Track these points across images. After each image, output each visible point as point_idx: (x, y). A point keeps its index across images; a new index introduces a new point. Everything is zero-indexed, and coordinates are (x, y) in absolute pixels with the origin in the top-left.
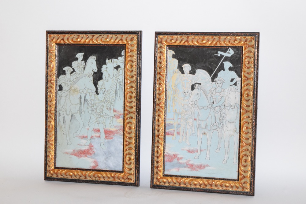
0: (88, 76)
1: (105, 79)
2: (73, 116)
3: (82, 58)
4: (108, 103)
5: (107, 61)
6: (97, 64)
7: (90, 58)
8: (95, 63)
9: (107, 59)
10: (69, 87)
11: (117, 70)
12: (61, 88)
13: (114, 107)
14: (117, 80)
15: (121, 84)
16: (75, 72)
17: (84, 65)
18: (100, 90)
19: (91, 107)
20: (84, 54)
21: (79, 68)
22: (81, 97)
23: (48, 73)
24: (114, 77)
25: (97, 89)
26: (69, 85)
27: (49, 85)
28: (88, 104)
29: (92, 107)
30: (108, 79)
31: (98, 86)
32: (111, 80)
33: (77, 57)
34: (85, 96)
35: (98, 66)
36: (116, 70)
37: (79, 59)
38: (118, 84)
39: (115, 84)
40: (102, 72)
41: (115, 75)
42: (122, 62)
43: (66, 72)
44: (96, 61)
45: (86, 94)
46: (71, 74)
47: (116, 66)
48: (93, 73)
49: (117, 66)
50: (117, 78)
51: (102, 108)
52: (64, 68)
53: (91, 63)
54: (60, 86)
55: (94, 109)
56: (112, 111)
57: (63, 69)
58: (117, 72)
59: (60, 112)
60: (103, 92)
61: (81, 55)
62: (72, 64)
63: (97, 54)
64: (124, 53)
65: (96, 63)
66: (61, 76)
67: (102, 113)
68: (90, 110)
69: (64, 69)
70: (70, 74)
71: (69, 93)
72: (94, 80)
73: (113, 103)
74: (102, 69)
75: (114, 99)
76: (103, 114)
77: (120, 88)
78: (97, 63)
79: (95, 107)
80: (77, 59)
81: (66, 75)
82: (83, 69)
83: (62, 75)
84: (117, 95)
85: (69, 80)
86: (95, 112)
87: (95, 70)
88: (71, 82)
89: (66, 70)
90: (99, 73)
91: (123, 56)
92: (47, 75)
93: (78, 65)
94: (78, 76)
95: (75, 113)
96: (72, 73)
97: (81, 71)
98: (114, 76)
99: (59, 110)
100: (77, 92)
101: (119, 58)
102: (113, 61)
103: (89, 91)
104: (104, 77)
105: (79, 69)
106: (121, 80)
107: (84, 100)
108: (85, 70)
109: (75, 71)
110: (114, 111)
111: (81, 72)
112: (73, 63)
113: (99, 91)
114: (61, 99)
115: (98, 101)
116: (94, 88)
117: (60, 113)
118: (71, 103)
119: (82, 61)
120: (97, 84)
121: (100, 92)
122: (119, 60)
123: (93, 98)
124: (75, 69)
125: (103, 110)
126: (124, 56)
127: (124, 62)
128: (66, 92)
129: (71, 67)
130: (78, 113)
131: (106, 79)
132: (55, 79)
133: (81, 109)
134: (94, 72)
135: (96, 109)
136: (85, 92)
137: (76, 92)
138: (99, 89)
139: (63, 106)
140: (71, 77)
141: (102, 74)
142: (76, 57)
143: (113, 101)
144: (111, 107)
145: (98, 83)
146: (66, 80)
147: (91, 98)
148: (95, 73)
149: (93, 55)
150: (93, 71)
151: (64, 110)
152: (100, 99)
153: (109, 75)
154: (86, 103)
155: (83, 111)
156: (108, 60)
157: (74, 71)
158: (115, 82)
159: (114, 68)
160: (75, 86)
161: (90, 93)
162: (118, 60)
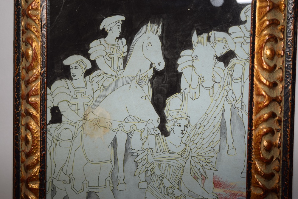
0: (138, 83)
1: (187, 91)
2: (93, 195)
3: (120, 30)
4: (196, 160)
5: (195, 37)
6: (165, 48)
7: (143, 29)
8: (157, 44)
9: (195, 33)
10: (81, 112)
11: (226, 64)
12: (57, 117)
13: (216, 173)
14: (226, 94)
15: (239, 105)
16: (98, 71)
17: (126, 50)
18: (172, 123)
19: (146, 172)
20: (123, 18)
21: (111, 59)
22: (115, 142)
23: (19, 73)
24: (216, 85)
25: (163, 120)
26: (80, 106)
27: (23, 108)
28: (137, 163)
29: (149, 173)
30: (197, 90)
31: (166, 111)
32: (205, 94)
33: (104, 29)
34: (128, 141)
35: (166, 53)
36: (221, 64)
37: (110, 33)
38: (228, 107)
39: (220, 106)
40: (179, 70)
41: (218, 79)
42: (242, 40)
43: (73, 71)
44: (161, 38)
45: (129, 134)
46: (88, 78)
47: (221, 51)
48: (151, 72)
49: (224, 52)
50: (227, 88)
51: (179, 176)
52: (65, 58)
53: (146, 44)
54: (56, 111)
55: (154, 178)
56: (209, 184)
57: (62, 63)
58: (226, 70)
59: (55, 183)
60: (182, 128)
61: (116, 22)
62: (89, 48)
63: (164, 19)
64: (249, 13)
65: (160, 44)
66: (59, 85)
67: (180, 189)
68: (143, 179)
69: (66, 62)
70: (85, 77)
71: (80, 130)
72: (153, 95)
73: (214, 160)
74: (179, 61)
75: (217, 148)
76: (181, 191)
77: (235, 117)
78: (163, 45)
79: (158, 172)
80: (104, 34)
81: (71, 79)
82: (121, 61)
83: (60, 79)
84: (226, 138)
85: (80, 94)
86: (159, 187)
87: (159, 64)
88: (87, 100)
89: (73, 66)
90: (170, 74)
91: (246, 22)
92: (19, 81)
93: (108, 50)
94: (106, 84)
95: (99, 187)
96: (88, 73)
97: (116, 69)
98: (215, 82)
99: (53, 178)
100: (105, 127)
101: (232, 29)
102: (212, 39)
103: (141, 126)
104: (184, 84)
105: (109, 63)
106: (238, 95)
107: (126, 151)
108: (128, 64)
109: (99, 69)
110: (217, 184)
111: (115, 71)
112: (91, 45)
113: (169, 126)
114: (58, 146)
115: (168, 155)
116: (155, 118)
117: (54, 187)
118: (87, 159)
119: (119, 38)
120: (165, 105)
121: (173, 129)
122: (233, 36)
123: (153, 146)
124: (99, 63)
125: (181, 179)
126: (249, 25)
127: (249, 41)
128: (73, 128)
129: (87, 56)
130: (106, 186)
131: (192, 91)
132: (39, 92)
133: (116, 175)
134: (155, 71)
135: (162, 176)
136: (128, 127)
137: (100, 127)
138: (169, 118)
139: (63, 166)
140: (86, 85)
141: (179, 75)
142: (101, 28)
143: (212, 154)
144: (207, 171)
145: (168, 101)
146: (72, 94)
147: (146, 146)
148: (156, 73)
149: (153, 22)
150: (151, 67)
151: (67, 179)
152: (172, 148)
153: (201, 78)
154: (130, 159)
155: (121, 181)
156: (198, 34)
157: (95, 66)
158: (218, 101)
159: (217, 58)
160: (99, 111)
161: (141, 132)
162: (230, 35)
